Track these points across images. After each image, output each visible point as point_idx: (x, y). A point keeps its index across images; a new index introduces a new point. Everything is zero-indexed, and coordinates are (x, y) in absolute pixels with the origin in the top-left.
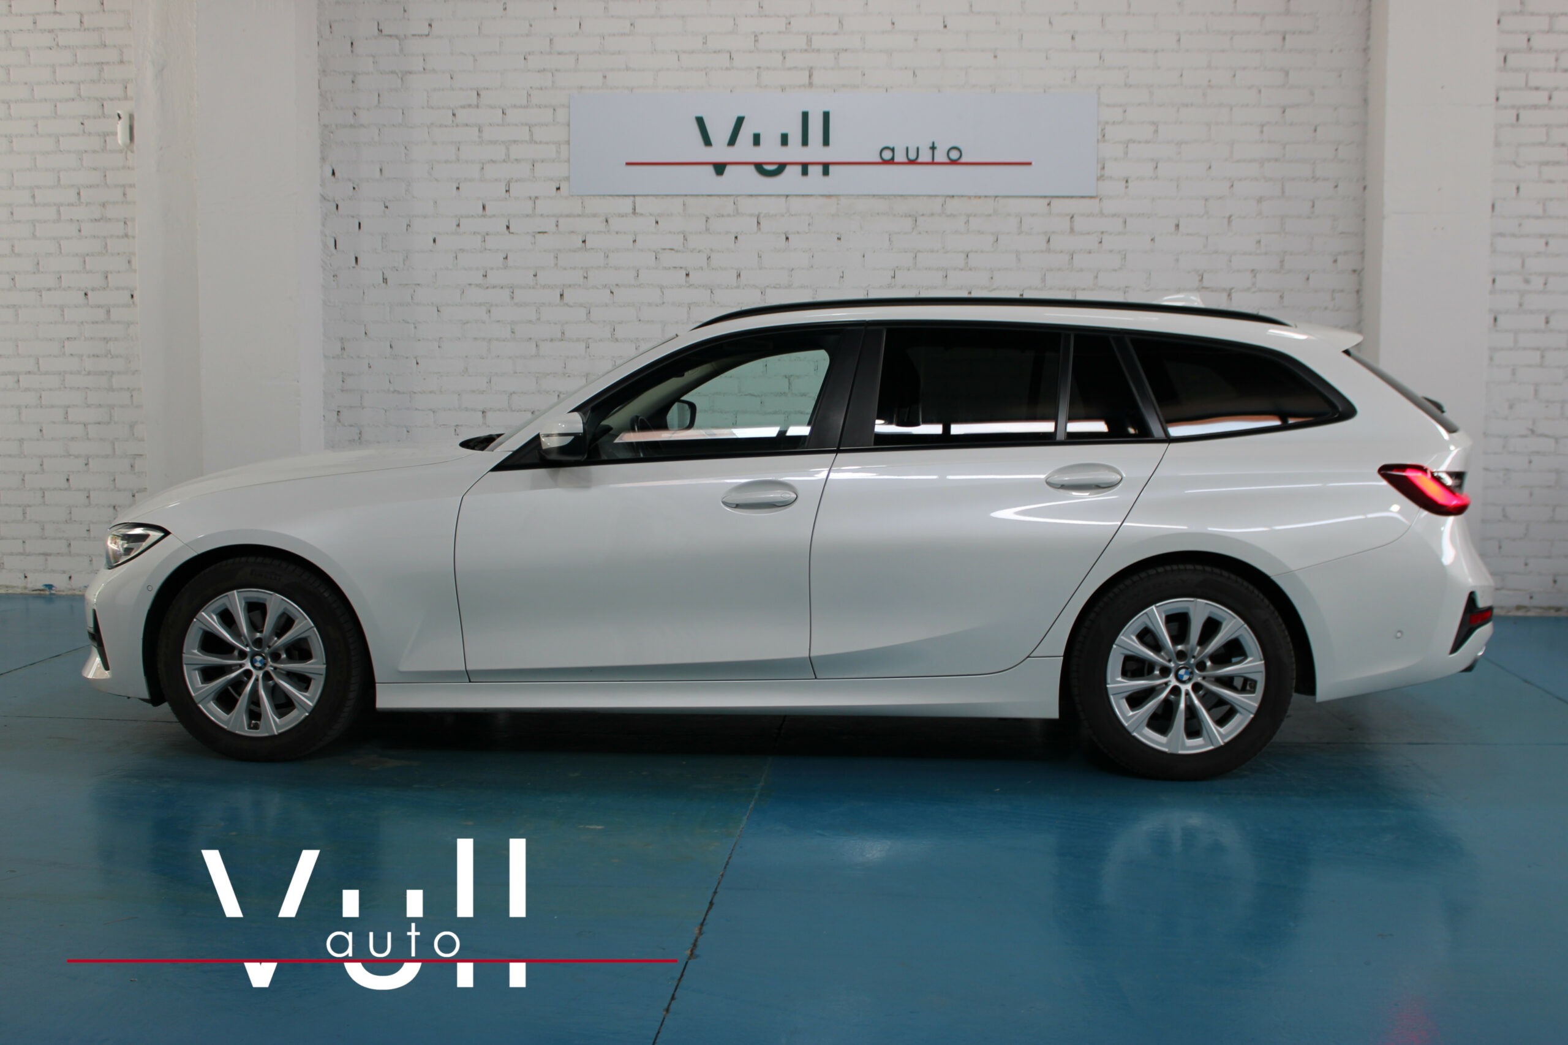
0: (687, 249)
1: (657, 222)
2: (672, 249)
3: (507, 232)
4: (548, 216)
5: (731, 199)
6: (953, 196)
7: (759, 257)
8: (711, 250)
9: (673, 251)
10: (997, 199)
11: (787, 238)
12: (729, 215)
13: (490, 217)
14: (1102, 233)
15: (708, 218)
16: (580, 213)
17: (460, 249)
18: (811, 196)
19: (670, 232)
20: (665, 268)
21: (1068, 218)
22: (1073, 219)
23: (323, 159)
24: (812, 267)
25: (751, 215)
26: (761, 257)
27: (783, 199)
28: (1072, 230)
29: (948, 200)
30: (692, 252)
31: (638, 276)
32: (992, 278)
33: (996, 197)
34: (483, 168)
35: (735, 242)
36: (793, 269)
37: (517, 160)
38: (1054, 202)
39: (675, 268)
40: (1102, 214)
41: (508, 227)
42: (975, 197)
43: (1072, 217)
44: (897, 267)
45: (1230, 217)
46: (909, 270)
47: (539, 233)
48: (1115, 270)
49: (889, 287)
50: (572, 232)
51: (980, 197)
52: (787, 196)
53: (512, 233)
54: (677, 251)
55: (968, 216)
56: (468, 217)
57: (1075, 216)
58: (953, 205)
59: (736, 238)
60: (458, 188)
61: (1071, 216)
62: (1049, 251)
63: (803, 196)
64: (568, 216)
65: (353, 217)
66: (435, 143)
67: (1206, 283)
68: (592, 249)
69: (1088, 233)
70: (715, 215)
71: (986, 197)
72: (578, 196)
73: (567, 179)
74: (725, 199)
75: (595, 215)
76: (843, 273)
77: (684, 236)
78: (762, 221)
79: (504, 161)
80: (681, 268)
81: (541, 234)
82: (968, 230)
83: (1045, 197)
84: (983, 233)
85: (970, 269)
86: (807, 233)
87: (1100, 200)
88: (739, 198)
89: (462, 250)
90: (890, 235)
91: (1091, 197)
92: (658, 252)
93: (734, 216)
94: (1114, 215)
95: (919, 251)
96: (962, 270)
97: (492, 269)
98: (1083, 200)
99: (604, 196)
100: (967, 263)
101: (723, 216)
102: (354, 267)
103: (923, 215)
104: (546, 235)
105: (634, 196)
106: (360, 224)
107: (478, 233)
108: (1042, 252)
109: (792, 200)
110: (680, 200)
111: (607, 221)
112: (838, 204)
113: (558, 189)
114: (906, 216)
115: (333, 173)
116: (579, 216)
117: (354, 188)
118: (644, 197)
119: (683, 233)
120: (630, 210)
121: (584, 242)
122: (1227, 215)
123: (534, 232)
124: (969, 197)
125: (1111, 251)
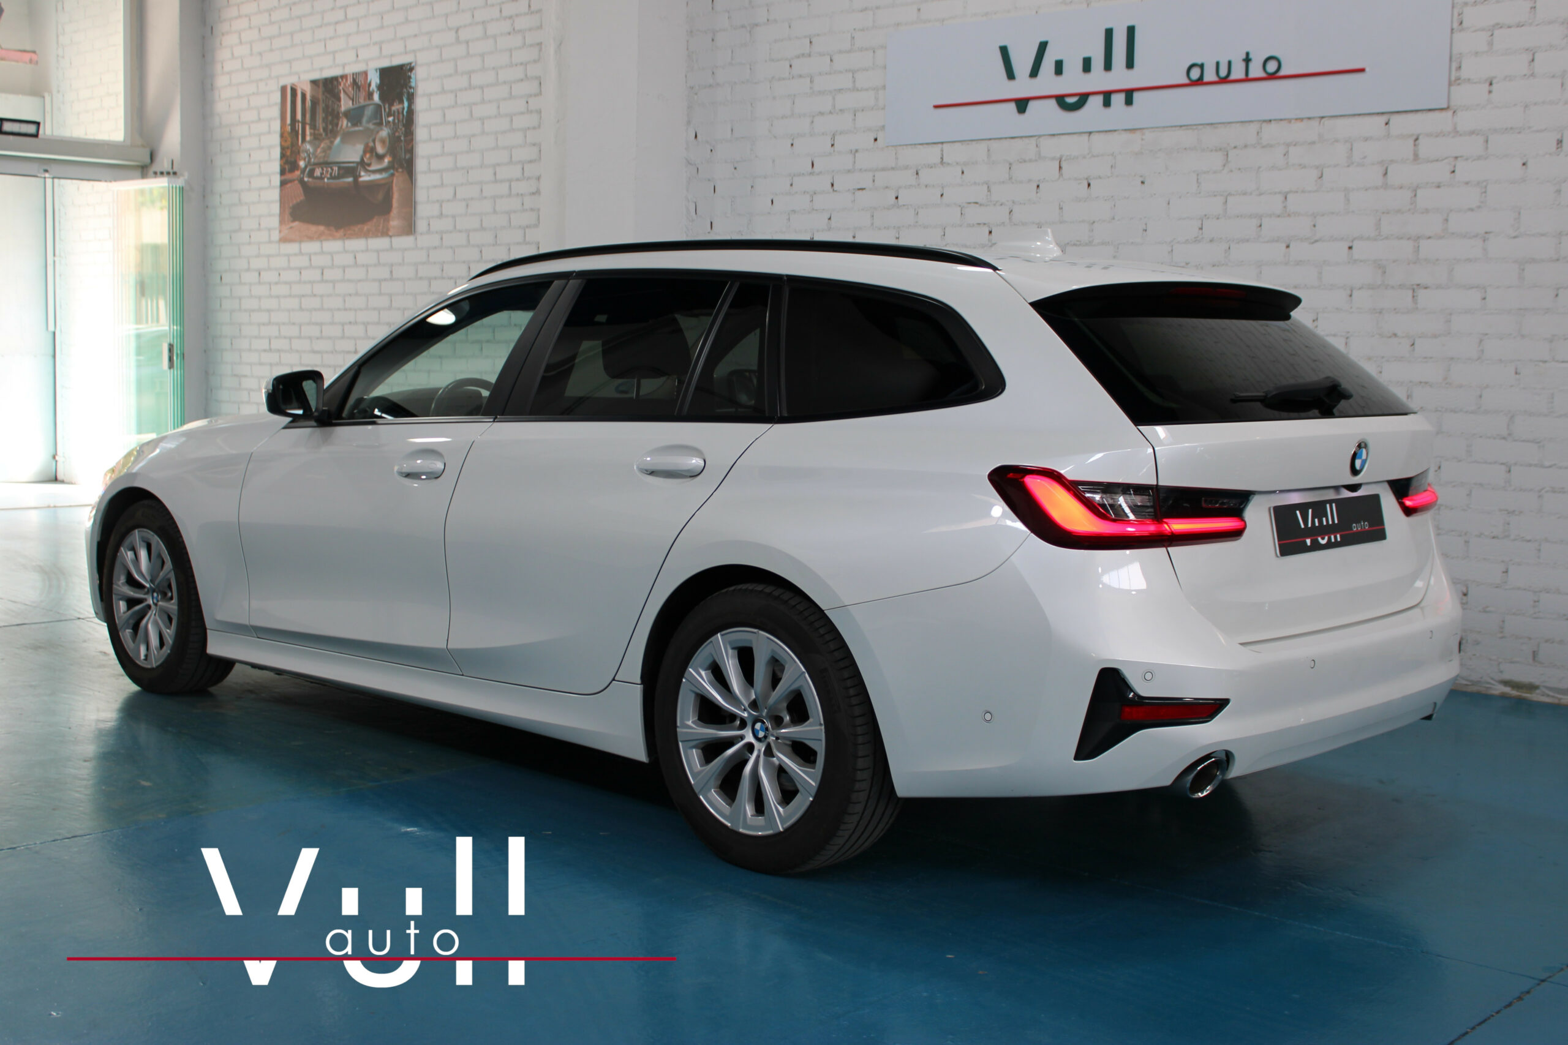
0: (991, 201)
1: (963, 173)
2: (976, 203)
3: (831, 190)
4: (866, 170)
5: (1033, 140)
6: (1270, 121)
7: (1061, 208)
8: (1013, 202)
9: (977, 205)
10: (1323, 120)
11: (1089, 185)
12: (1030, 161)
13: (818, 174)
14: (1456, 158)
15: (1010, 164)
16: (893, 166)
17: (793, 211)
18: (1115, 131)
19: (975, 183)
20: (969, 225)
21: (1411, 142)
22: (1417, 142)
23: (689, 122)
24: (1114, 219)
25: (1053, 159)
26: (1062, 208)
27: (1086, 137)
28: (1416, 156)
29: (1264, 125)
30: (995, 205)
31: (944, 235)
32: (1314, 226)
33: (1322, 118)
34: (813, 122)
35: (1037, 193)
36: (1094, 222)
37: (841, 110)
38: (1395, 119)
39: (979, 224)
40: (1456, 132)
41: (832, 185)
42: (1296, 119)
43: (1417, 139)
44: (1206, 215)
46: (1218, 219)
47: (859, 189)
48: (1471, 210)
49: (1195, 241)
50: (887, 187)
51: (1301, 119)
52: (1090, 133)
53: (836, 191)
54: (981, 205)
55: (1288, 145)
56: (799, 175)
57: (1420, 137)
58: (1269, 131)
59: (1038, 186)
60: (792, 145)
61: (1414, 137)
62: (1385, 186)
63: (1106, 131)
64: (883, 169)
65: (709, 180)
66: (774, 98)
68: (904, 205)
69: (1437, 160)
70: (1018, 160)
71: (1309, 118)
72: (893, 146)
73: (883, 128)
74: (1026, 141)
75: (906, 168)
76: (1146, 224)
77: (988, 187)
78: (1064, 165)
79: (831, 113)
80: (985, 224)
81: (861, 191)
82: (1287, 163)
83: (1383, 113)
84: (1305, 167)
85: (1289, 215)
86: (1109, 177)
87: (1454, 112)
88: (1041, 139)
89: (794, 211)
90: (1198, 175)
91: (1442, 109)
92: (964, 207)
93: (1036, 160)
94: (1472, 133)
95: (1230, 194)
96: (1279, 216)
97: (818, 231)
98: (1431, 115)
99: (915, 144)
100: (1285, 207)
101: (1025, 161)
102: (709, 233)
103: (1235, 147)
104: (864, 191)
105: (942, 143)
106: (714, 187)
107: (808, 193)
108: (1377, 188)
109: (1094, 137)
110: (983, 146)
111: (917, 174)
112: (1142, 139)
113: (876, 140)
114: (1216, 150)
115: (696, 136)
116: (893, 169)
117: (711, 150)
118: (951, 144)
119: (987, 184)
120: (939, 160)
121: (897, 198)
123: (854, 189)
124: (1289, 121)
125: (1467, 183)
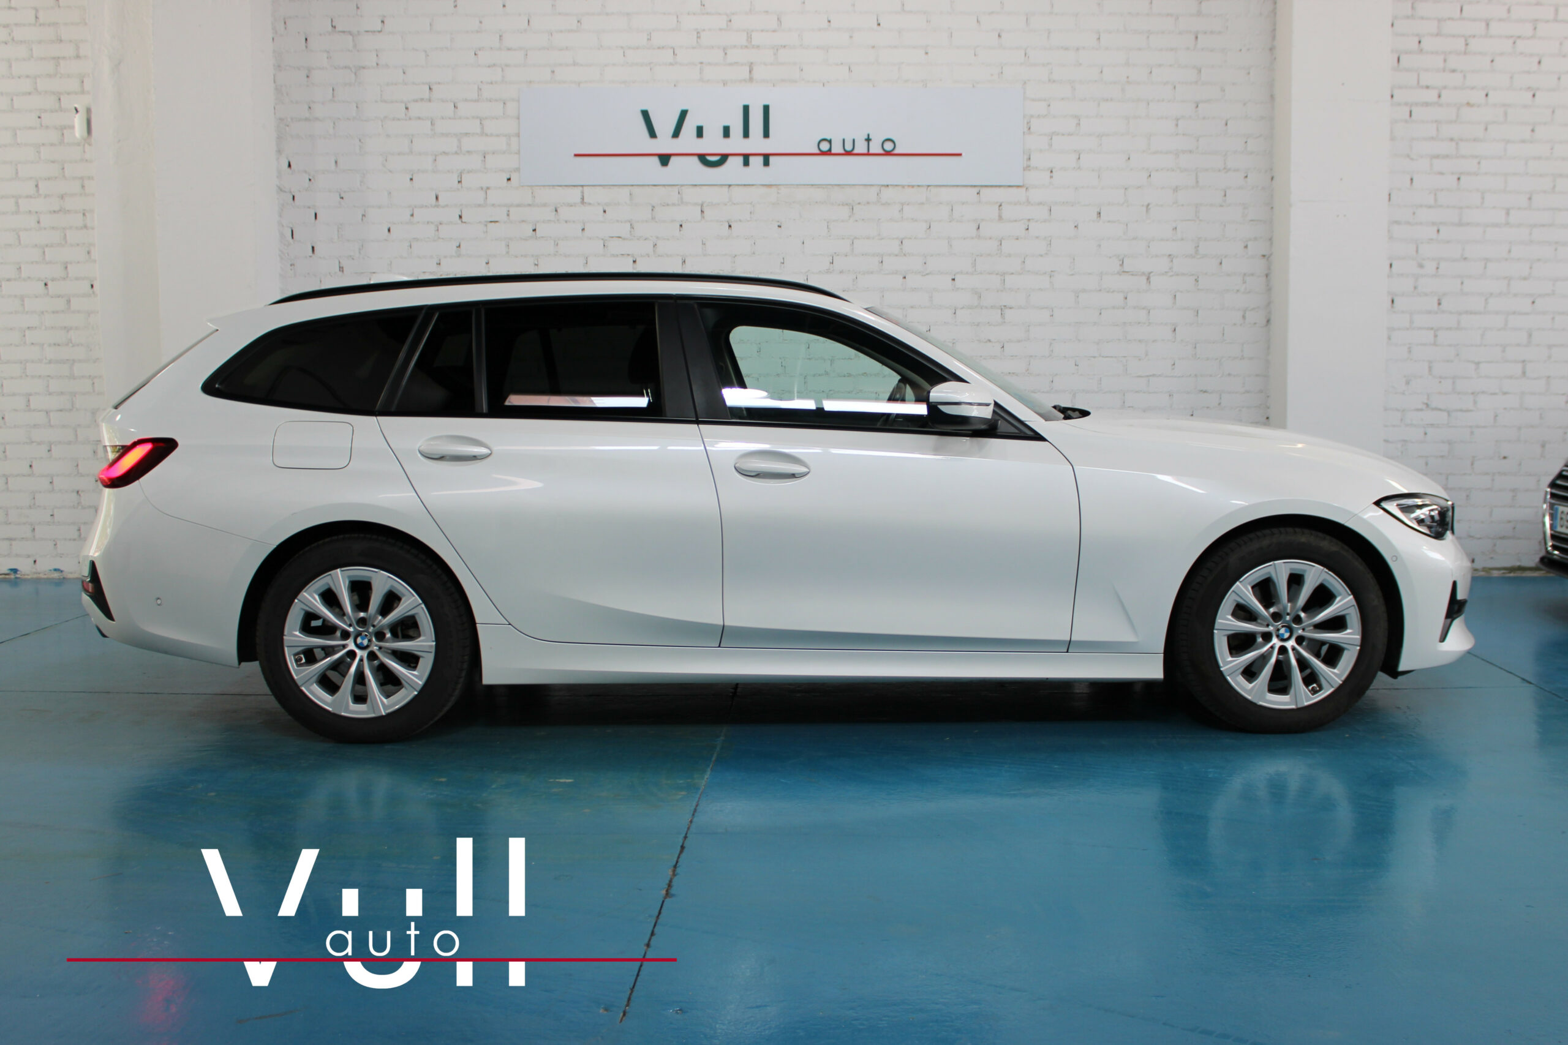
0: (634, 236)
1: (605, 212)
2: (619, 237)
3: (459, 222)
4: (499, 206)
5: (676, 189)
6: (888, 186)
7: (704, 244)
8: (657, 238)
9: (620, 239)
10: (929, 188)
11: (730, 226)
12: (674, 204)
13: (443, 207)
14: (1029, 220)
15: (654, 207)
16: (530, 203)
17: (414, 238)
18: (753, 185)
19: (618, 221)
20: (613, 256)
21: (997, 207)
22: (1001, 207)
23: (279, 152)
24: (754, 253)
25: (696, 204)
26: (705, 244)
27: (726, 189)
28: (1000, 217)
29: (883, 188)
30: (638, 239)
31: (587, 263)
32: (925, 263)
33: (929, 186)
34: (435, 160)
35: (680, 230)
36: (736, 256)
37: (468, 152)
38: (983, 191)
39: (622, 255)
40: (1028, 202)
41: (460, 217)
42: (909, 186)
43: (1000, 206)
44: (835, 253)
45: (1148, 205)
46: (846, 256)
47: (491, 222)
48: (1041, 256)
49: (827, 272)
50: (523, 221)
51: (913, 186)
52: (730, 186)
53: (465, 222)
54: (624, 239)
55: (903, 204)
56: (422, 207)
57: (1003, 204)
58: (887, 194)
59: (681, 226)
60: (411, 179)
61: (999, 204)
62: (979, 237)
63: (745, 185)
64: (518, 206)
65: (309, 208)
66: (388, 136)
67: (1126, 268)
68: (542, 237)
69: (1016, 221)
70: (661, 204)
71: (919, 186)
72: (528, 186)
73: (518, 170)
74: (669, 188)
75: (545, 205)
76: (784, 259)
77: (631, 225)
78: (705, 209)
79: (456, 153)
80: (628, 255)
81: (493, 223)
82: (902, 217)
83: (975, 186)
84: (916, 221)
85: (905, 255)
86: (748, 221)
87: (1027, 189)
88: (683, 188)
89: (416, 239)
90: (828, 222)
91: (1018, 186)
92: (606, 240)
93: (679, 205)
94: (1040, 204)
95: (856, 238)
96: (896, 255)
97: (445, 257)
98: (1010, 189)
99: (553, 186)
100: (901, 249)
101: (668, 205)
102: (311, 256)
103: (859, 203)
104: (497, 224)
105: (582, 186)
106: (316, 214)
107: (432, 223)
108: (972, 238)
109: (734, 189)
110: (626, 190)
111: (556, 211)
112: (778, 193)
113: (509, 179)
114: (843, 205)
115: (290, 166)
116: (529, 205)
117: (310, 180)
118: (592, 187)
119: (629, 222)
120: (579, 200)
121: (534, 230)
122: (1146, 204)
123: (486, 222)
124: (903, 187)
125: (1037, 237)
